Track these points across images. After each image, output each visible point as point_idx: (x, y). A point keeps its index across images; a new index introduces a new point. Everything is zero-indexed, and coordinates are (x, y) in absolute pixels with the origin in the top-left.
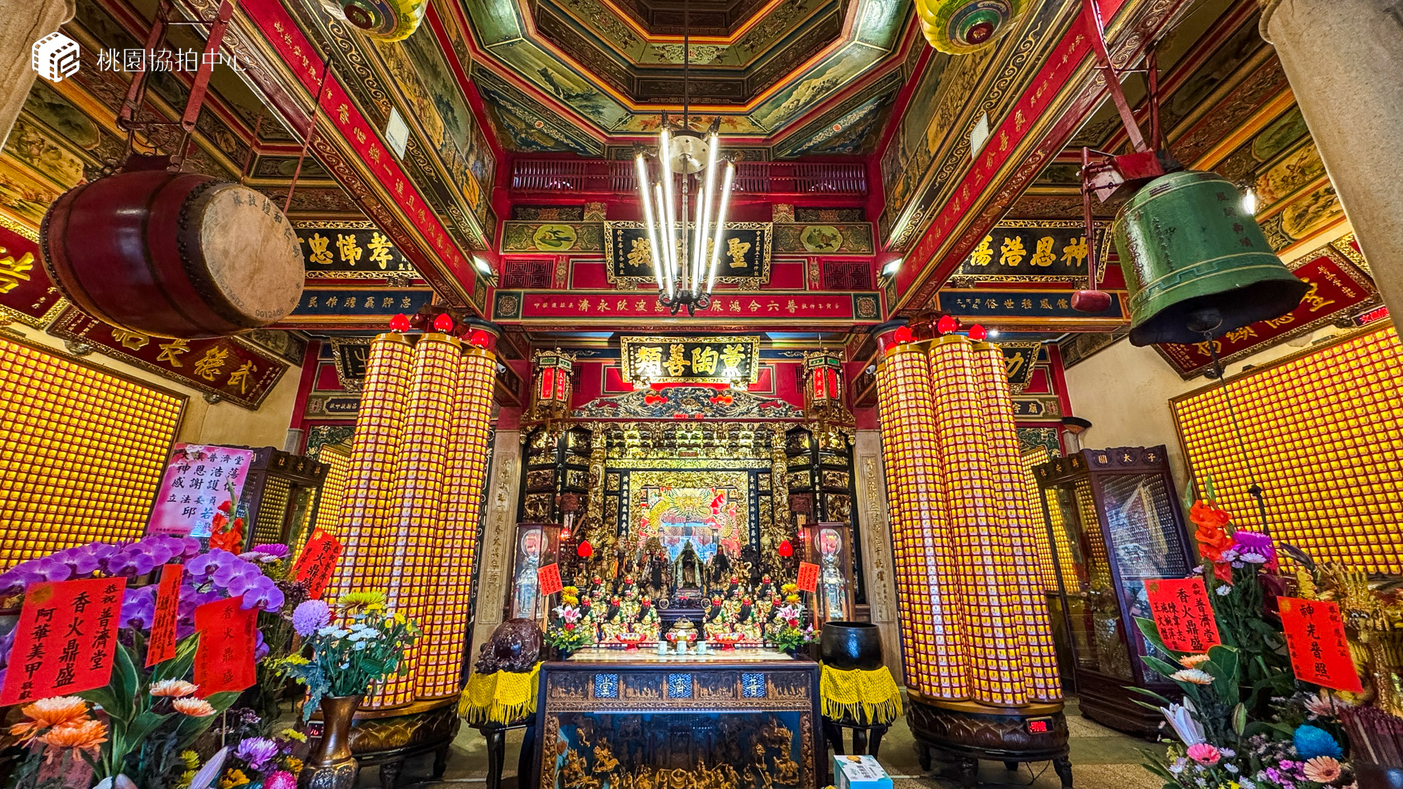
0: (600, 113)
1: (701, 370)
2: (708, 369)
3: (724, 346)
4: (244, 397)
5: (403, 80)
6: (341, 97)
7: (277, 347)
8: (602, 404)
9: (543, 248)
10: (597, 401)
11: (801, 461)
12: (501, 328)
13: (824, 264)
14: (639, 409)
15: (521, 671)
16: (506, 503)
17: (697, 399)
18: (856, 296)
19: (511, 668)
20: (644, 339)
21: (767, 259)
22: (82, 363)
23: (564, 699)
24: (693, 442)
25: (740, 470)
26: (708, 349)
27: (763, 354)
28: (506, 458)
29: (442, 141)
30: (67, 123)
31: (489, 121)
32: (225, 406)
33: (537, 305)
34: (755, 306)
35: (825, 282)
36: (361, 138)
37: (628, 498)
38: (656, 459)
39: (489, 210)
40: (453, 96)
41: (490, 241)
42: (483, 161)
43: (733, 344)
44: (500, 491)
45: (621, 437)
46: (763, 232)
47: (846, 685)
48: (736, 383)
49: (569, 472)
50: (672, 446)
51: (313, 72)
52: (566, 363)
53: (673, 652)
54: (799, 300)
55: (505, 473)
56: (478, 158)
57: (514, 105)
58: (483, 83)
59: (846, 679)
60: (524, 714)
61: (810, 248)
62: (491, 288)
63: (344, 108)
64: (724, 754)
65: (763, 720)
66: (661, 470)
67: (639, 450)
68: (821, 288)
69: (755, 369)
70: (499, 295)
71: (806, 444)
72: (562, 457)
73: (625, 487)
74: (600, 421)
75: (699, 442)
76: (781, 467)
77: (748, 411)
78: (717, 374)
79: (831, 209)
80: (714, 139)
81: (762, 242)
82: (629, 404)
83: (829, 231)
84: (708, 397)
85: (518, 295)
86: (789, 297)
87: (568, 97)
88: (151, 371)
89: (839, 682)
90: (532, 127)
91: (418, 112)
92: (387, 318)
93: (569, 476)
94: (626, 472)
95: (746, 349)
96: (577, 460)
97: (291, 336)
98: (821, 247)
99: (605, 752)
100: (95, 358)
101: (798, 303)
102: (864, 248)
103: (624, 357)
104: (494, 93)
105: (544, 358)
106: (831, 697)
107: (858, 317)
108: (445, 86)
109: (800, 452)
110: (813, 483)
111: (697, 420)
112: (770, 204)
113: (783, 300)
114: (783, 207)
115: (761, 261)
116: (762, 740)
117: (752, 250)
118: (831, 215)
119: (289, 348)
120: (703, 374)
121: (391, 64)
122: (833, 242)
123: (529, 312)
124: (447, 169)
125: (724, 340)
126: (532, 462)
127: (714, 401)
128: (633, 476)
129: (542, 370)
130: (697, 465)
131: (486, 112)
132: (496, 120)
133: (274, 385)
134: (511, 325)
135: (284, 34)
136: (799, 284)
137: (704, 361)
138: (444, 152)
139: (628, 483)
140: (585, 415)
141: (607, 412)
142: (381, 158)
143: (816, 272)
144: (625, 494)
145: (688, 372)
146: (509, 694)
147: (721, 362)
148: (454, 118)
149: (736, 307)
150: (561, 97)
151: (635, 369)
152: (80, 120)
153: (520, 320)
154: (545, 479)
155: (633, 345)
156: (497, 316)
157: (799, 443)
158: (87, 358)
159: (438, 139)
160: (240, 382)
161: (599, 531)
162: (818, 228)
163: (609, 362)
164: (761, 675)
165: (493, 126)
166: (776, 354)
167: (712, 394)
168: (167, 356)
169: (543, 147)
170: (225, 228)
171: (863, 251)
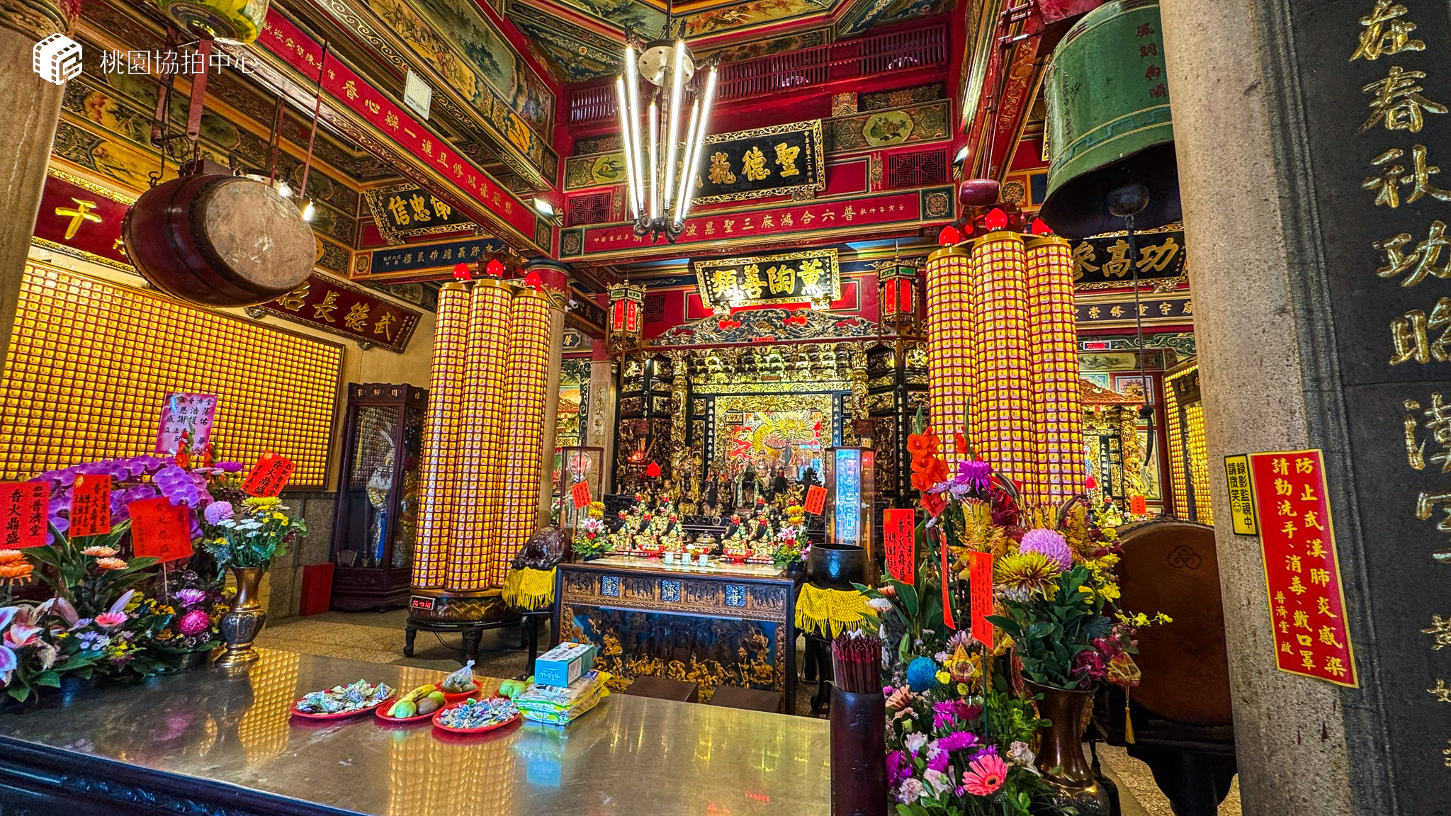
0: (642, 24)
1: (779, 290)
2: (787, 289)
3: (799, 262)
4: (390, 343)
5: (416, 40)
6: (344, 75)
7: (414, 298)
8: (679, 331)
9: (600, 181)
10: (674, 329)
11: (886, 381)
12: (568, 265)
13: (889, 159)
14: (713, 336)
15: (543, 568)
16: (602, 428)
17: (770, 321)
18: (925, 193)
19: (535, 566)
20: (718, 263)
21: (820, 163)
22: (258, 325)
23: (576, 594)
24: (774, 365)
25: (824, 392)
26: (784, 267)
27: (844, 267)
28: (600, 386)
29: (474, 91)
30: (212, 130)
31: (536, 57)
32: (377, 350)
33: (597, 240)
34: (808, 217)
35: (888, 182)
36: (375, 109)
37: (713, 422)
38: (739, 383)
39: (546, 150)
40: (488, 39)
41: (552, 181)
42: (537, 100)
43: (809, 260)
44: (596, 417)
45: (703, 364)
46: (811, 131)
47: (819, 602)
48: (817, 301)
49: (655, 398)
50: (754, 370)
51: (311, 58)
52: (637, 294)
53: (678, 562)
54: (857, 205)
55: (600, 400)
56: (530, 98)
57: (554, 35)
58: (519, 18)
59: (820, 597)
60: (547, 603)
61: (874, 141)
62: (557, 228)
63: (350, 84)
64: (716, 653)
65: (746, 625)
66: (744, 394)
67: (723, 375)
68: (884, 188)
69: (837, 284)
70: (564, 233)
71: (891, 363)
72: (646, 385)
73: (711, 412)
74: (678, 349)
75: (779, 365)
76: (862, 388)
77: (824, 331)
78: (797, 293)
79: (904, 89)
80: (681, 46)
81: (812, 144)
82: (704, 330)
83: (896, 117)
84: (781, 318)
85: (580, 231)
86: (846, 203)
87: (606, 14)
88: (311, 326)
89: (813, 599)
90: (577, 55)
91: (439, 69)
92: (450, 269)
93: (655, 402)
94: (711, 397)
95: (824, 264)
96: (663, 387)
97: (425, 287)
98: (886, 138)
99: (613, 640)
100: (268, 320)
101: (856, 209)
102: (939, 132)
103: (701, 282)
104: (531, 26)
105: (614, 289)
106: (807, 612)
107: (926, 218)
108: (477, 32)
109: (886, 372)
110: (897, 405)
111: (772, 343)
112: (830, 95)
113: (839, 208)
114: (845, 97)
115: (814, 165)
116: (745, 644)
117: (802, 154)
118: (904, 97)
119: (425, 298)
120: (783, 294)
121: (400, 29)
122: (901, 131)
123: (590, 248)
124: (485, 118)
125: (800, 256)
126: (624, 390)
127: (786, 323)
128: (717, 400)
129: (613, 303)
130: (779, 389)
131: (531, 48)
132: (543, 54)
133: (413, 331)
134: (575, 262)
135: (273, 30)
136: (860, 186)
137: (782, 281)
138: (479, 101)
139: (713, 408)
140: (663, 343)
141: (684, 339)
142: (399, 124)
143: (879, 170)
144: (711, 418)
145: (767, 294)
146: (533, 586)
147: (799, 280)
148: (494, 64)
149: (788, 220)
150: (600, 16)
151: (714, 294)
152: (223, 125)
153: (583, 257)
154: (634, 406)
155: (707, 269)
156: (563, 255)
157: (884, 363)
158: (263, 320)
159: (469, 91)
160: (385, 330)
161: (680, 453)
162: (883, 116)
163: (689, 289)
164: (742, 587)
165: (542, 62)
166: (863, 265)
167: (784, 315)
168: (321, 314)
169: (595, 73)
170: (227, 218)
171: (938, 136)
